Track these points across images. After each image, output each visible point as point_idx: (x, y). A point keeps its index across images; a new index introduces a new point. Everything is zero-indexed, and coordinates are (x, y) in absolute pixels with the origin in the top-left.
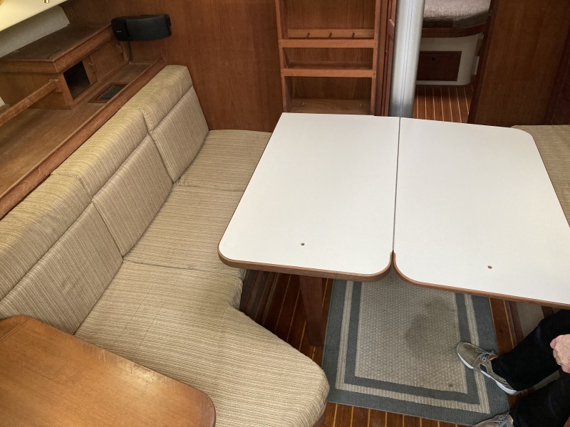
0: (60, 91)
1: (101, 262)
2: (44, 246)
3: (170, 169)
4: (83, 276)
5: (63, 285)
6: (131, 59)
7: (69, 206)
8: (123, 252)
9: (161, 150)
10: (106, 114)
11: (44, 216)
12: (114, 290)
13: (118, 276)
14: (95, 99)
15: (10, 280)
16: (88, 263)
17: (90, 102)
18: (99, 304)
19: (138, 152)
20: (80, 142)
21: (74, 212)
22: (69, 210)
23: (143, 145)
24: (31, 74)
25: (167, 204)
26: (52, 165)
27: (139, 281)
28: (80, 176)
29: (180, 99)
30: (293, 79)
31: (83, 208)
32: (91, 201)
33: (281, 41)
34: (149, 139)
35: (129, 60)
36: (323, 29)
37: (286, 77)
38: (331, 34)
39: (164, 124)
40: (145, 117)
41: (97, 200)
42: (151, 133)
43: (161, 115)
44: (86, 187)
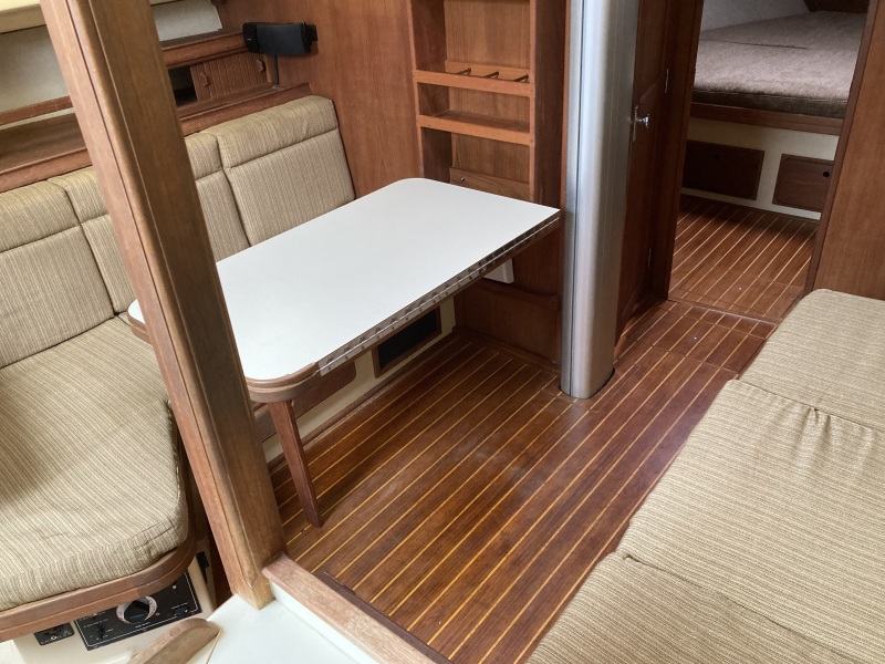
1: (67, 302)
6: (277, 82)
7: (32, 217)
9: (240, 198)
13: (93, 331)
16: (41, 296)
18: (43, 353)
21: (39, 228)
26: (53, 170)
28: (68, 189)
29: (304, 140)
30: (454, 138)
31: (57, 227)
32: (80, 224)
33: (415, 71)
34: (218, 176)
35: (273, 83)
36: (488, 64)
37: (424, 129)
38: (497, 73)
39: (254, 164)
40: (221, 147)
41: (89, 226)
42: (227, 170)
43: (252, 151)
44: (76, 204)
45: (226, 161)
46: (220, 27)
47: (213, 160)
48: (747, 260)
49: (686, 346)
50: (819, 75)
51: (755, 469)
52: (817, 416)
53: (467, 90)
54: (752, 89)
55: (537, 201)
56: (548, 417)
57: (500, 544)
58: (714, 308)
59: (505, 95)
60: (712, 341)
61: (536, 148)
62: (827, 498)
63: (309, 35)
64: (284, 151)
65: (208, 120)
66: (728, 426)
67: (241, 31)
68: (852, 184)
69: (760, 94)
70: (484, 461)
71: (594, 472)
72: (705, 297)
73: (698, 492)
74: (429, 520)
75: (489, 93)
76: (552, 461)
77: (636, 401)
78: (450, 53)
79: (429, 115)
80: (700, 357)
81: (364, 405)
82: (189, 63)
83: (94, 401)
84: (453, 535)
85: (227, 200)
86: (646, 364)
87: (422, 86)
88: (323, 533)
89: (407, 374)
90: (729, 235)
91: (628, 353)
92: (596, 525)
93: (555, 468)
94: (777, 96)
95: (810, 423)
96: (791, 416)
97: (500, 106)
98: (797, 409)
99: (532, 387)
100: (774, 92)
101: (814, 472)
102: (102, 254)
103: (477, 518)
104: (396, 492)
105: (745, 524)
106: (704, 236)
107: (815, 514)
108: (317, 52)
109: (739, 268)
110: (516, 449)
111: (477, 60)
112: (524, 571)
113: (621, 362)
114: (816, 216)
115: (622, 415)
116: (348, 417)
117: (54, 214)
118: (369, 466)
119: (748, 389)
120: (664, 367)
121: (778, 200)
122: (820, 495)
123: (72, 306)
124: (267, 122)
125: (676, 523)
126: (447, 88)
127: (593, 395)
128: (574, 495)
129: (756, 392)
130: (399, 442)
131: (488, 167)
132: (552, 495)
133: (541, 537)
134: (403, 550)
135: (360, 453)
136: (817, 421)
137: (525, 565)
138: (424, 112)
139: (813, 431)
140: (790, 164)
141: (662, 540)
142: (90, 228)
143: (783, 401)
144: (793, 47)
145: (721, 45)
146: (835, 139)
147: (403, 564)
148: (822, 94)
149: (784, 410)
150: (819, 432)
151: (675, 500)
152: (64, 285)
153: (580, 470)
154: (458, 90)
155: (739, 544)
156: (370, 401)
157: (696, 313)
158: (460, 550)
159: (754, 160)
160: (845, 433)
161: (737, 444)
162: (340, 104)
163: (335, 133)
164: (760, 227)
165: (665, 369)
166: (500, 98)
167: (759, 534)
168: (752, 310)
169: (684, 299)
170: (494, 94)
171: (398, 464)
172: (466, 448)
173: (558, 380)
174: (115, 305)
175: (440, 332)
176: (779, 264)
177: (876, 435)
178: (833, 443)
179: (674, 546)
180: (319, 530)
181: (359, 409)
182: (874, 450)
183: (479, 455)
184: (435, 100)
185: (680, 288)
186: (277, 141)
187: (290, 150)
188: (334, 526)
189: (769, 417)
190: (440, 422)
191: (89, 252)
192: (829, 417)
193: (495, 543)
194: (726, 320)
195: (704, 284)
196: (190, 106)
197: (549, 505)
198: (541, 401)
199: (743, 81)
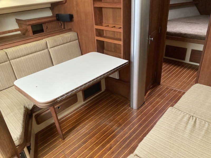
0: (28, 30)
9: (52, 56)
28: (7, 52)
29: (69, 42)
30: (105, 43)
31: (3, 61)
32: (9, 61)
33: (95, 26)
34: (46, 50)
35: (63, 29)
36: (113, 24)
37: (97, 40)
38: (115, 26)
39: (56, 48)
40: (47, 43)
41: (12, 61)
42: (49, 49)
43: (55, 44)
44: (8, 56)
45: (49, 47)
46: (52, 15)
47: (45, 46)
48: (182, 75)
49: (164, 97)
50: (201, 30)
51: (174, 132)
52: (193, 118)
53: (108, 31)
54: (184, 33)
55: (124, 59)
56: (126, 114)
57: (109, 147)
58: (172, 87)
59: (117, 32)
60: (171, 96)
61: (123, 45)
62: (193, 142)
63: (71, 17)
64: (64, 45)
65: (45, 37)
66: (168, 120)
67: (55, 16)
68: (207, 57)
69: (185, 34)
70: (108, 125)
71: (136, 129)
72: (170, 84)
73: (157, 138)
74: (92, 140)
75: (113, 31)
76: (125, 126)
77: (149, 111)
78: (104, 22)
79: (98, 37)
80: (167, 100)
81: (80, 109)
82: (42, 23)
83: (7, 105)
84: (97, 144)
85: (48, 56)
86: (153, 101)
87: (96, 29)
88: (64, 142)
89: (92, 101)
90: (178, 69)
91: (148, 98)
92: (135, 143)
93: (126, 127)
94: (190, 35)
95: (191, 120)
96: (186, 118)
97: (116, 35)
98: (188, 116)
99: (123, 106)
100: (189, 34)
101: (190, 134)
102: (15, 68)
103: (104, 140)
104: (84, 132)
105: (169, 148)
106: (171, 69)
107: (189, 146)
108: (73, 21)
109: (179, 77)
110: (117, 122)
111: (110, 23)
112: (114, 155)
113: (147, 100)
114: (198, 64)
115: (145, 114)
116: (75, 112)
117: (3, 58)
118: (79, 124)
119: (175, 110)
120: (157, 102)
121: (190, 61)
122: (191, 141)
123: (6, 81)
124: (59, 38)
125: (150, 146)
126: (103, 30)
127: (138, 109)
128: (130, 135)
129: (177, 110)
130: (87, 119)
131: (113, 50)
132: (125, 135)
133: (120, 146)
134: (84, 147)
135: (77, 121)
136: (193, 119)
137: (115, 153)
138: (97, 36)
139: (191, 122)
140: (193, 52)
141: (146, 151)
142: (12, 62)
143: (184, 113)
144: (195, 23)
145: (177, 22)
146: (203, 45)
147: (83, 151)
148: (201, 34)
149: (184, 116)
150: (193, 123)
151: (151, 140)
152: (4, 76)
153: (133, 128)
154: (106, 30)
155: (167, 154)
156: (81, 108)
157: (167, 88)
158: (98, 149)
159: (184, 50)
160: (200, 123)
161: (170, 125)
162: (79, 34)
163: (77, 41)
164: (186, 67)
165: (158, 102)
166: (116, 33)
167: (173, 151)
168: (182, 88)
169: (164, 85)
170: (114, 32)
171: (86, 124)
172: (104, 121)
173: (130, 104)
175: (101, 91)
176: (190, 77)
177: (209, 124)
178: (197, 126)
179: (149, 153)
180: (63, 141)
181: (78, 109)
182: (208, 128)
183: (107, 123)
184: (100, 33)
185: (164, 82)
186: (62, 42)
187: (66, 44)
188: (67, 140)
189: (180, 117)
190: (98, 114)
191: (11, 68)
192: (196, 118)
193: (108, 147)
194: (175, 91)
195: (170, 81)
196: (42, 33)
197: (123, 138)
198: (125, 110)
199: (181, 31)
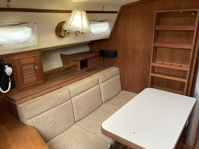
0: (77, 66)
1: (67, 120)
2: (50, 107)
3: (103, 98)
4: (59, 122)
5: (51, 122)
6: (103, 63)
7: (63, 97)
8: (76, 120)
9: (101, 91)
10: (87, 75)
11: (53, 98)
12: (67, 131)
13: (71, 128)
14: (87, 71)
15: (35, 114)
16: (62, 119)
17: (86, 71)
18: (60, 135)
19: (93, 89)
20: (76, 81)
21: (64, 100)
22: (62, 99)
23: (95, 87)
24: (72, 60)
25: (97, 109)
26: (64, 85)
27: (76, 132)
28: (70, 90)
29: (114, 77)
30: (155, 78)
31: (67, 100)
32: (71, 99)
33: (151, 63)
34: (98, 86)
36: (169, 62)
37: (152, 76)
38: (172, 64)
39: (105, 83)
40: (99, 79)
42: (100, 84)
44: (71, 94)
46: (89, 50)
78: (157, 59)
79: (152, 73)
85: (99, 91)
97: (171, 72)
111: (165, 61)
117: (67, 96)
127: (195, 146)
131: (165, 85)
154: (158, 67)
163: (119, 75)
174: (75, 120)
184: (153, 69)
186: (109, 77)
187: (112, 79)
191: (72, 106)
198: (182, 148)
